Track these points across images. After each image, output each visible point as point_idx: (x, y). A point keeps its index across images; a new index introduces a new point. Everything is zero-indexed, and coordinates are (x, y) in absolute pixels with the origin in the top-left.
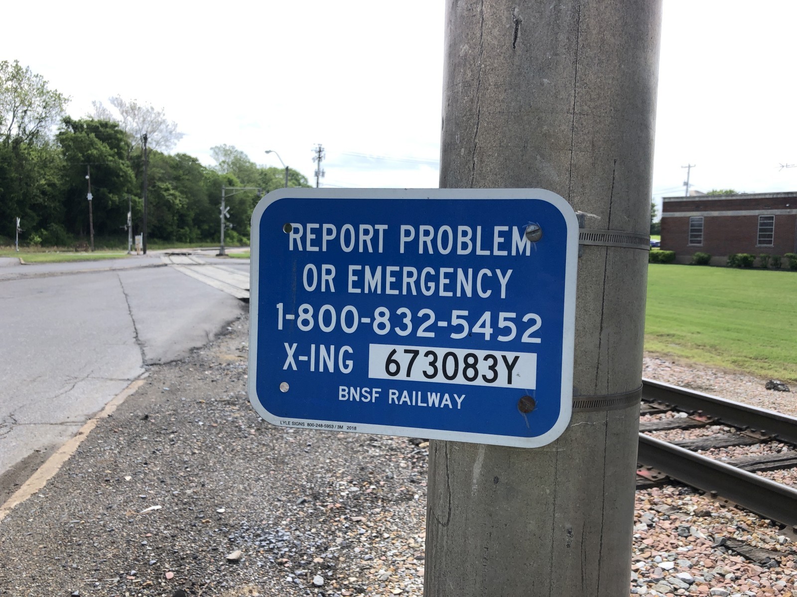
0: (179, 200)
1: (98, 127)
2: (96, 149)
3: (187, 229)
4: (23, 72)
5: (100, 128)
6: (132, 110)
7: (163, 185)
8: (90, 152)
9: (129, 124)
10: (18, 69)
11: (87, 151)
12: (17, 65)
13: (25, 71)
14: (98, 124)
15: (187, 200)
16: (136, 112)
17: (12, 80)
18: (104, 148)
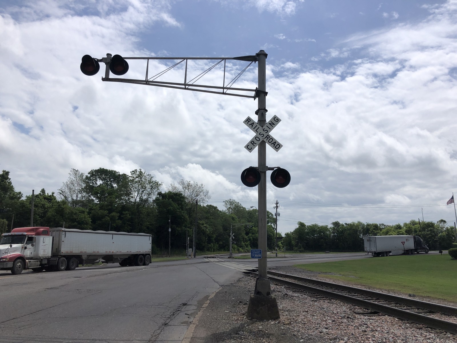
0: (208, 229)
1: (173, 196)
2: (172, 206)
3: (212, 244)
4: (143, 174)
5: (174, 197)
6: (188, 186)
7: (201, 222)
8: (169, 208)
9: (186, 193)
10: (141, 172)
11: (168, 208)
12: (140, 171)
13: (144, 173)
14: (173, 195)
15: (212, 229)
16: (190, 187)
17: (138, 178)
18: (175, 205)
